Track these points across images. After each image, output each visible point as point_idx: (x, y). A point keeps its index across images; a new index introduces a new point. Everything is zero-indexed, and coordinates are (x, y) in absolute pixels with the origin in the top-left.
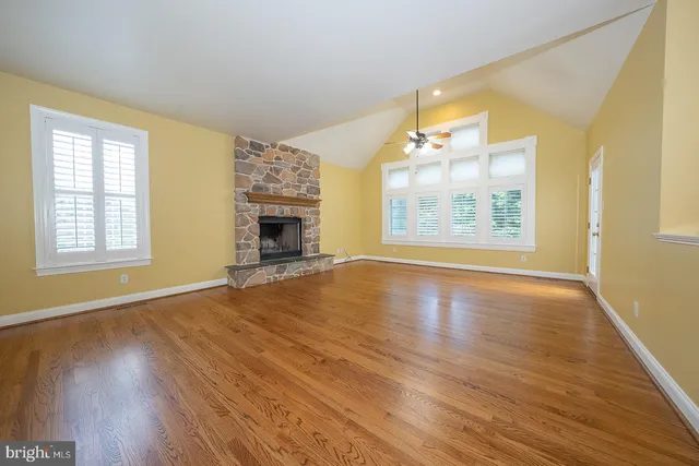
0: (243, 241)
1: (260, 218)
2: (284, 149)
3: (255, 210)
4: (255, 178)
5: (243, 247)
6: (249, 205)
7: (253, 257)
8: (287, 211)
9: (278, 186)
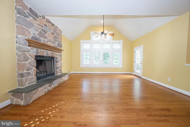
0: (25, 71)
1: (36, 56)
2: (48, 21)
3: (33, 52)
4: (33, 32)
5: (25, 75)
6: (29, 48)
7: (33, 80)
8: (50, 53)
9: (46, 40)
